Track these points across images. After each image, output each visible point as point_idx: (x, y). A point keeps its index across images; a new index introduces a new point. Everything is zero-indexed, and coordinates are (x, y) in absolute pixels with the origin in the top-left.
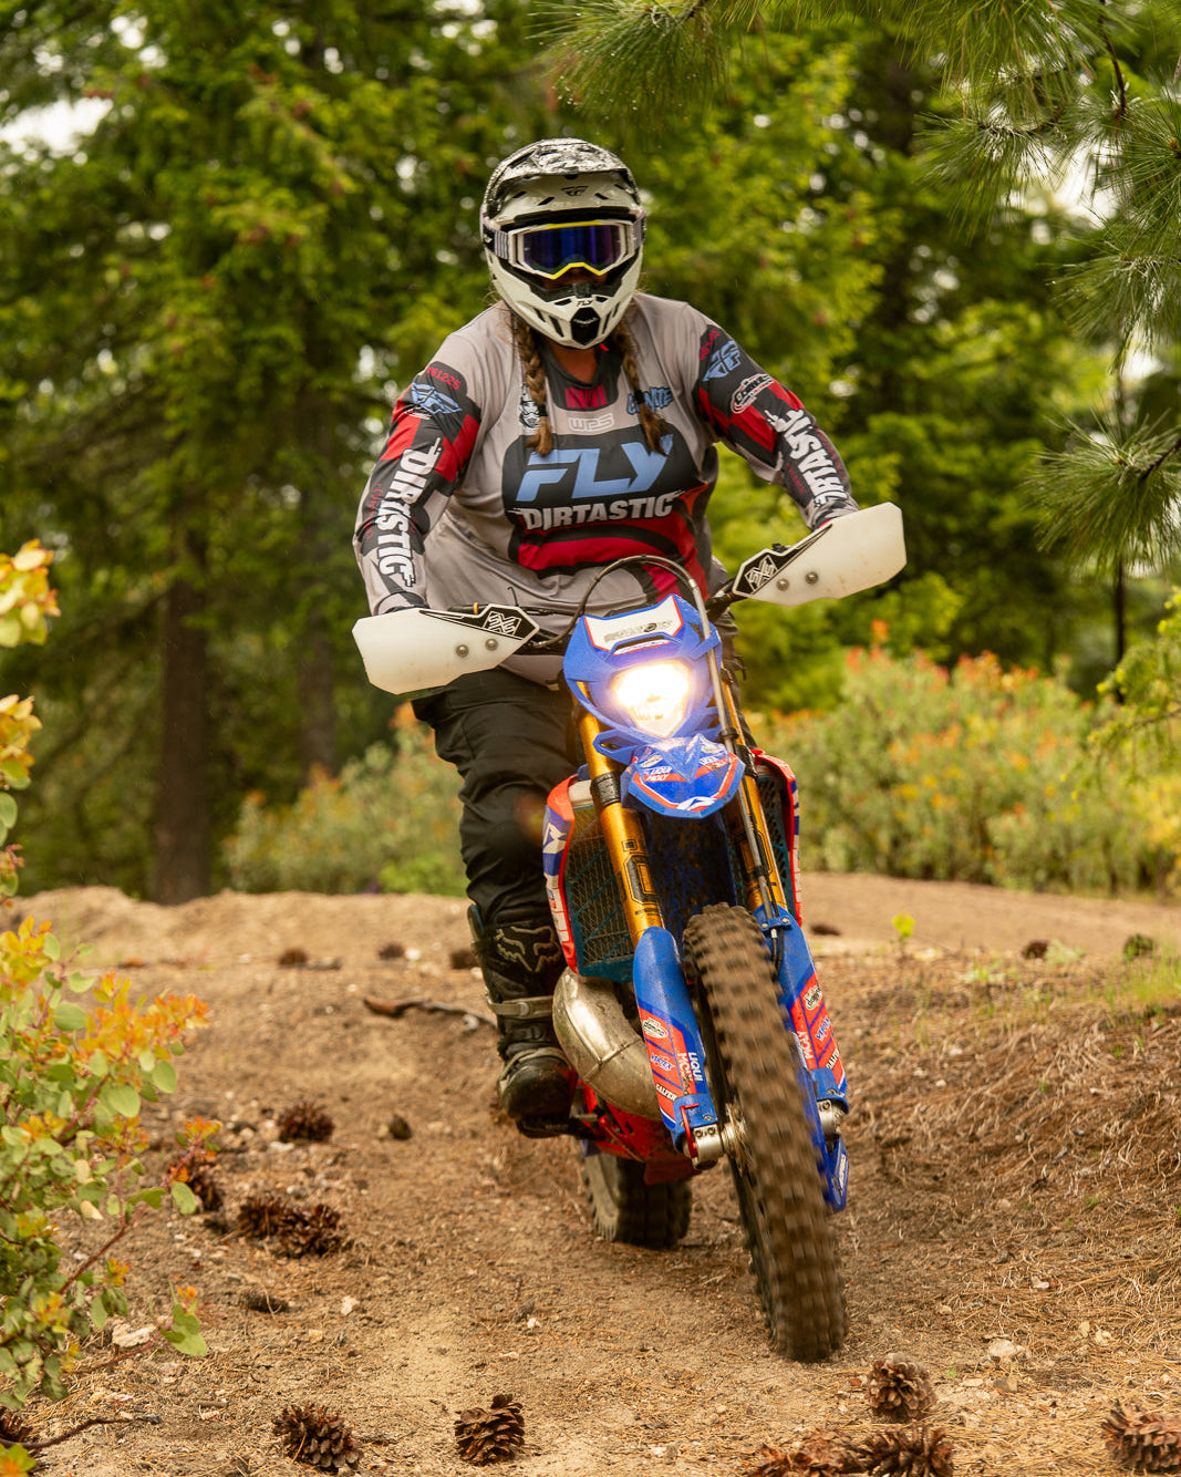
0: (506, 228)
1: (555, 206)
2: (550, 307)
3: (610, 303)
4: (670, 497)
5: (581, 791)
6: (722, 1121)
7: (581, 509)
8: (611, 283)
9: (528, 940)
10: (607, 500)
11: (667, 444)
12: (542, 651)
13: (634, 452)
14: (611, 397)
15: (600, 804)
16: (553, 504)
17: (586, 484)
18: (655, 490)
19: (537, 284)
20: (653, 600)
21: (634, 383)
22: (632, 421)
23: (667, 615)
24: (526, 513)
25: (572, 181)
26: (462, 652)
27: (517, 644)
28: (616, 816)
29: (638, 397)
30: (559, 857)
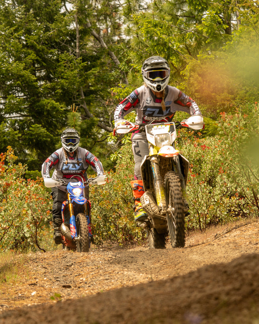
0: (63, 138)
1: (68, 136)
2: (67, 147)
3: (74, 147)
4: (80, 171)
5: (67, 202)
6: (78, 236)
7: (70, 171)
8: (75, 145)
9: (59, 220)
10: (73, 170)
11: (80, 165)
12: (64, 185)
13: (77, 166)
14: (75, 159)
15: (69, 203)
16: (67, 170)
17: (71, 168)
18: (79, 170)
19: (66, 145)
20: (78, 182)
21: (77, 157)
22: (76, 162)
23: (79, 183)
24: (63, 171)
25: (71, 133)
26: (56, 184)
27: (62, 184)
28: (70, 205)
29: (77, 159)
30: (63, 209)
